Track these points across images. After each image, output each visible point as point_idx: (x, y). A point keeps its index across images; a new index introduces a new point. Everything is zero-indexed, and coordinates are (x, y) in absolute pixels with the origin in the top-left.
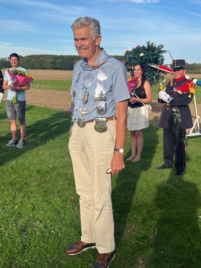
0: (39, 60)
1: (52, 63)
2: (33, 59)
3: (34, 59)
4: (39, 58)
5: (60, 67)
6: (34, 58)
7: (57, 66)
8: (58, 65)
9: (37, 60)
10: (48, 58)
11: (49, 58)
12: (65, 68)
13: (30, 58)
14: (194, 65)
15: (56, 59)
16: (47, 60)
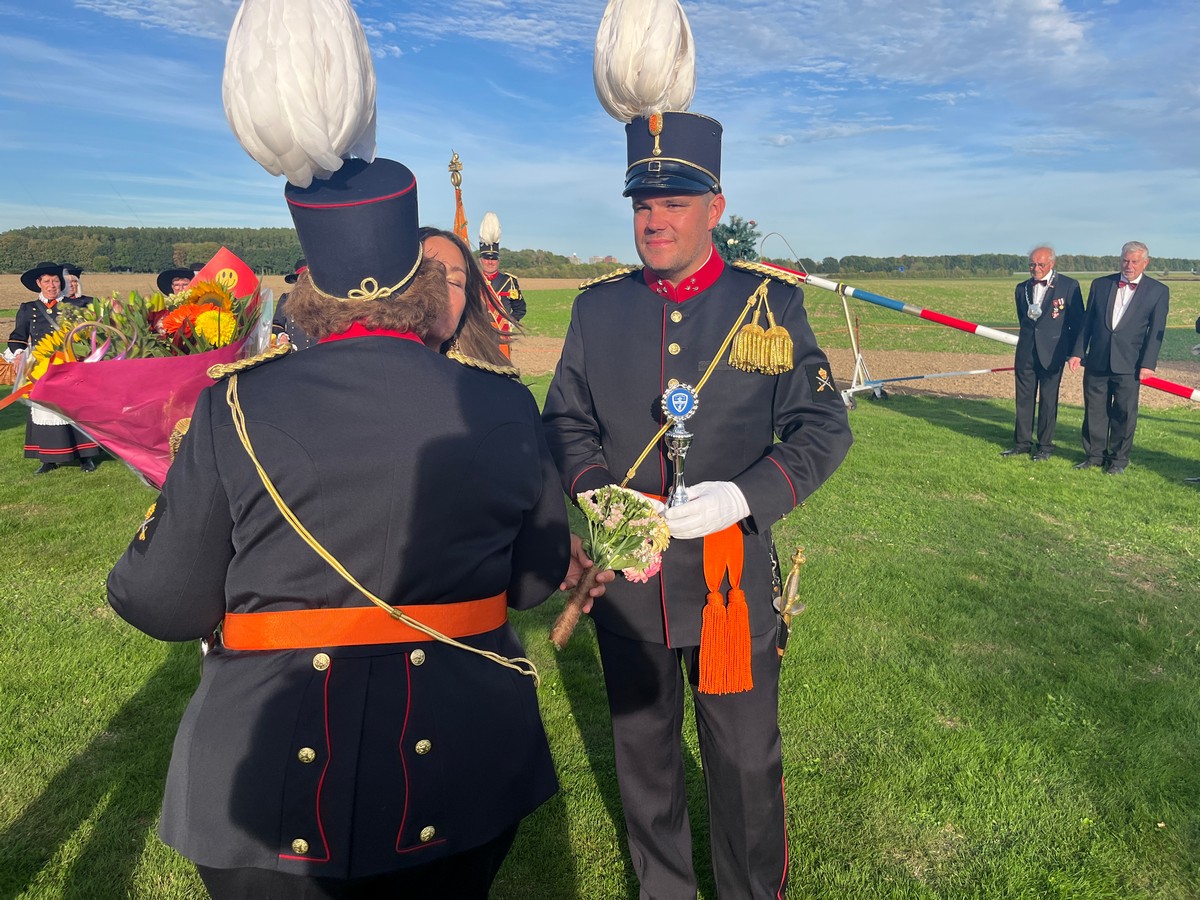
0: (56, 243)
1: (101, 251)
2: (32, 242)
3: (37, 241)
4: (52, 236)
5: (129, 265)
6: (35, 238)
7: (119, 261)
8: (123, 258)
9: (47, 243)
10: (85, 235)
11: (90, 236)
12: (146, 268)
13: (23, 238)
14: (527, 255)
15: (114, 239)
16: (82, 242)
